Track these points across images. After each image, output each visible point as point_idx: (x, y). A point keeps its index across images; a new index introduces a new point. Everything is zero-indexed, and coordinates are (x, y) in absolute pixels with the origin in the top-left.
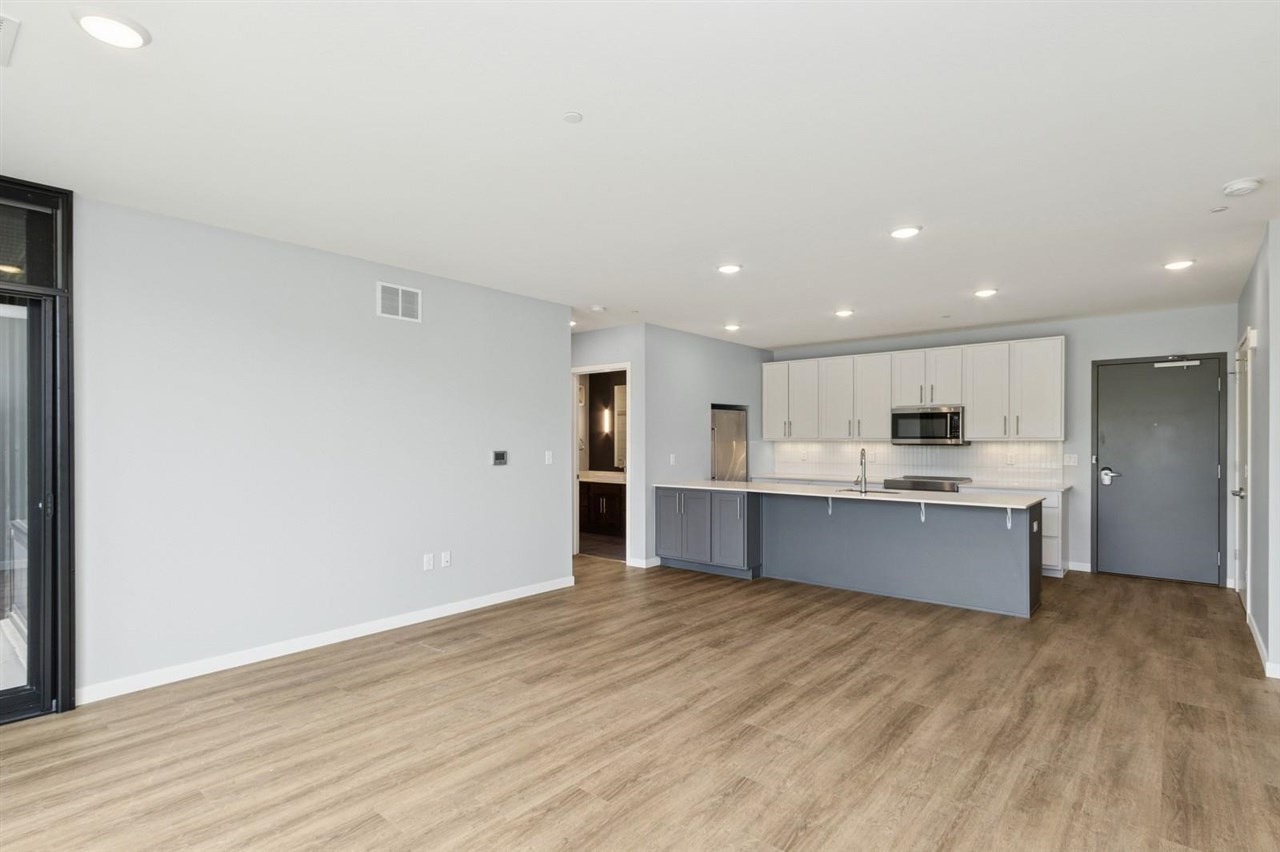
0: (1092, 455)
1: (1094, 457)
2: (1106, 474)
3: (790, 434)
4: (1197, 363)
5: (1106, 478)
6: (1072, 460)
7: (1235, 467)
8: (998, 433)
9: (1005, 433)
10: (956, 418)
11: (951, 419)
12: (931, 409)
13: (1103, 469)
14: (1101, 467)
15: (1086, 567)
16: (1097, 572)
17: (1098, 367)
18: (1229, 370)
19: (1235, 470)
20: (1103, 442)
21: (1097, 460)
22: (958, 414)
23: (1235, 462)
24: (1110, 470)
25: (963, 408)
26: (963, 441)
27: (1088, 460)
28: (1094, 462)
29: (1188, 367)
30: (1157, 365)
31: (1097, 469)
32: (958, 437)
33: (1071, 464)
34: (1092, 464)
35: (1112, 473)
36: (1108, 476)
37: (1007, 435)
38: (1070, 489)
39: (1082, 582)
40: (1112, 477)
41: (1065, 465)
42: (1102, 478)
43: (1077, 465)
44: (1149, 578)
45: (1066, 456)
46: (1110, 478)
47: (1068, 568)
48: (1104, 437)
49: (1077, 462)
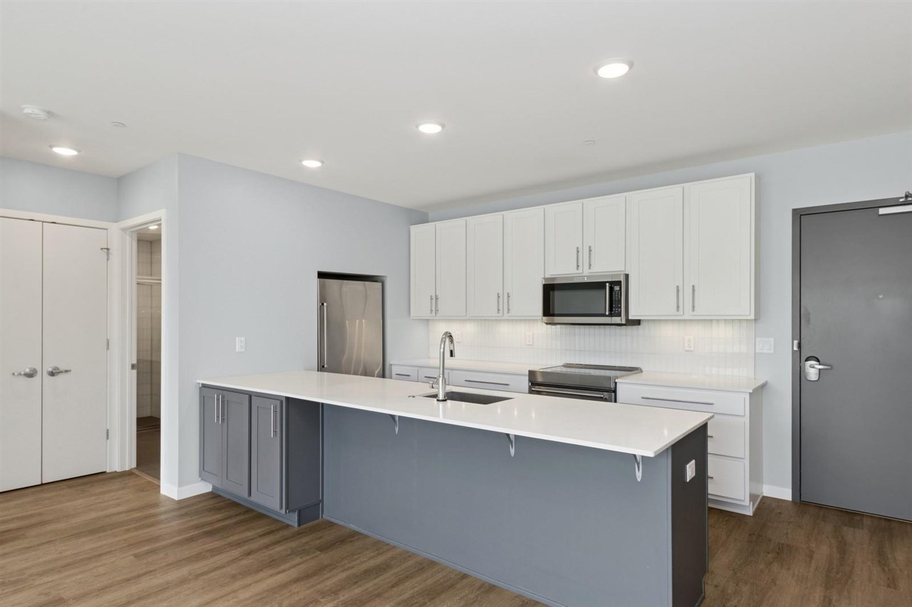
0: (793, 339)
1: (796, 342)
2: (812, 367)
3: (437, 311)
5: (812, 370)
6: (766, 345)
8: (668, 309)
9: (678, 310)
10: (617, 288)
11: (611, 289)
12: (588, 277)
13: (807, 359)
14: (804, 356)
15: (786, 494)
16: (801, 502)
17: (801, 216)
20: (808, 321)
21: (800, 346)
22: (619, 283)
24: (818, 360)
25: (627, 276)
26: (627, 320)
27: (787, 346)
28: (795, 349)
30: (882, 211)
31: (799, 359)
32: (619, 315)
33: (765, 351)
34: (793, 352)
35: (820, 364)
36: (813, 367)
37: (681, 312)
38: (764, 386)
39: (780, 513)
40: (820, 369)
41: (757, 351)
42: (806, 370)
43: (772, 352)
44: (872, 517)
45: (758, 339)
46: (818, 371)
47: (762, 493)
48: (809, 314)
49: (773, 349)
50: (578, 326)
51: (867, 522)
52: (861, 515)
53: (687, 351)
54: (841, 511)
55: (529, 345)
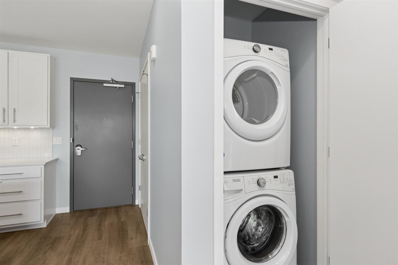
0: (70, 137)
1: (72, 139)
4: (123, 86)
5: (79, 151)
6: (58, 141)
7: (139, 142)
9: (4, 122)
13: (77, 146)
14: (75, 145)
15: (67, 210)
16: (73, 211)
17: (74, 81)
18: (136, 91)
19: (139, 144)
20: (77, 129)
23: (139, 140)
24: (81, 146)
27: (68, 141)
28: (71, 142)
29: (119, 87)
30: (105, 85)
31: (74, 145)
33: (58, 143)
34: (70, 143)
35: (82, 148)
36: (79, 150)
37: (6, 123)
38: (57, 160)
39: (61, 221)
40: (82, 150)
41: (54, 143)
42: (76, 151)
43: (61, 143)
44: (101, 209)
45: (54, 138)
46: (81, 151)
47: (56, 212)
48: (77, 126)
49: (61, 142)
51: (99, 212)
52: (97, 209)
53: (13, 146)
54: (90, 210)
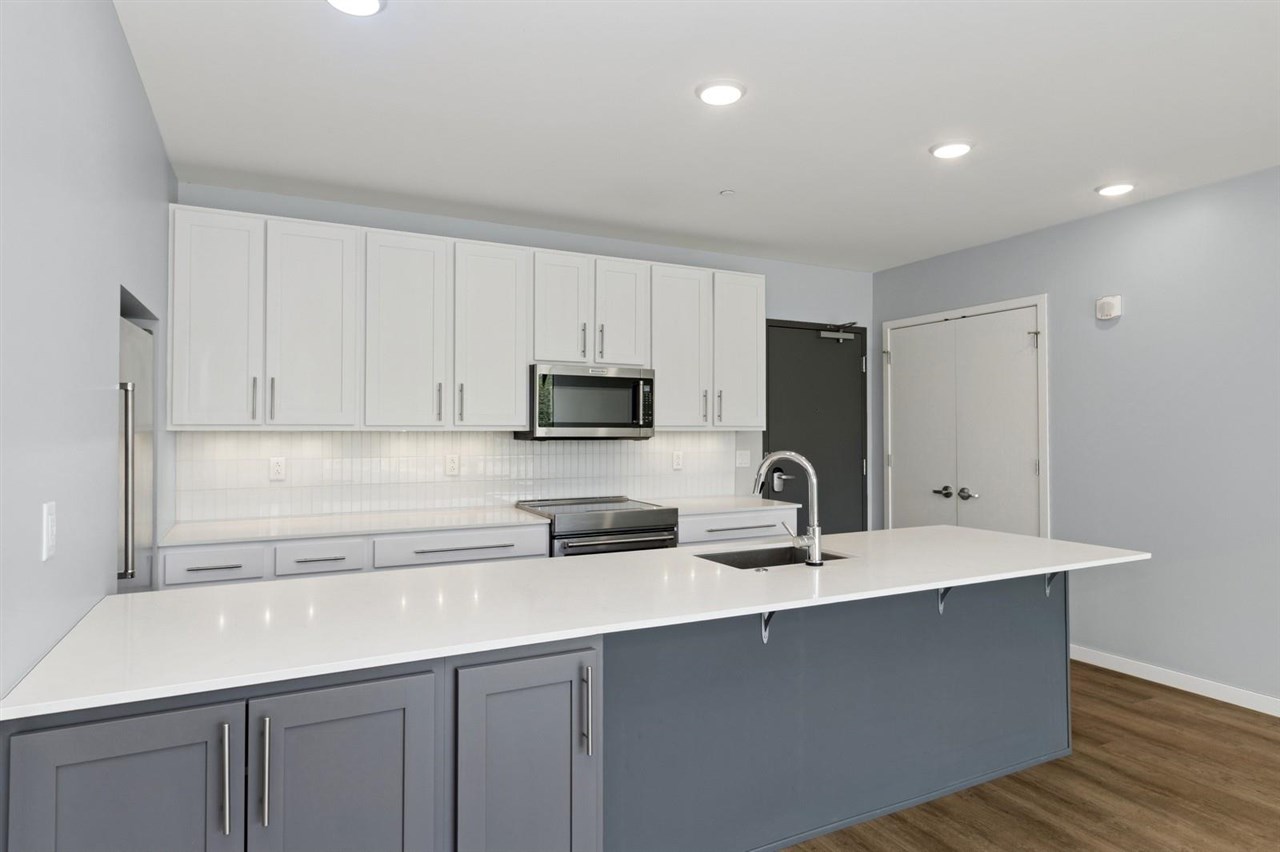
0: (764, 451)
3: (270, 413)
6: (743, 459)
9: (705, 418)
10: (647, 388)
11: (643, 391)
13: (775, 471)
22: (650, 381)
24: (782, 472)
29: (844, 339)
30: (824, 334)
32: (650, 425)
33: (744, 465)
36: (780, 480)
50: (554, 441)
53: (676, 470)
55: (452, 476)
